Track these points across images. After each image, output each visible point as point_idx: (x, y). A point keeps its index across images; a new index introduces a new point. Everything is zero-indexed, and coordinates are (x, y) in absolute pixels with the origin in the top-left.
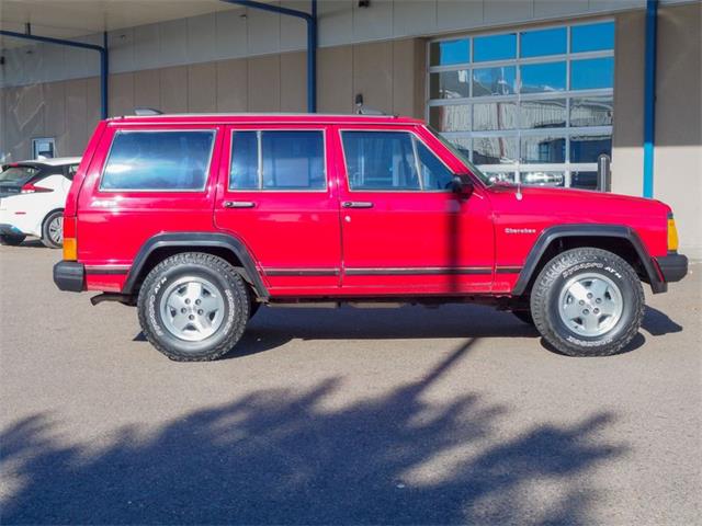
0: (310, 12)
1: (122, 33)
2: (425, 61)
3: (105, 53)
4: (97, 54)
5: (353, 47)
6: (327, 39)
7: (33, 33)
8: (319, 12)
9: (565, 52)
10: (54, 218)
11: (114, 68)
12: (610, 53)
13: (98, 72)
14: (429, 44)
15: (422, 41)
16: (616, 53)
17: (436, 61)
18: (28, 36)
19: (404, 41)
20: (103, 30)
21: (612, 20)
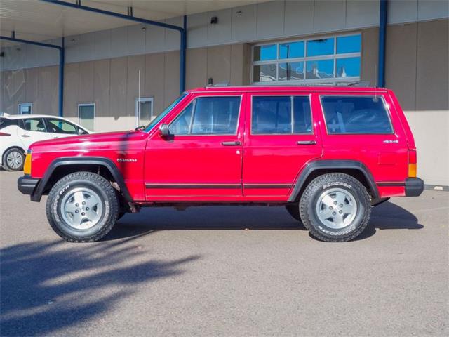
0: (183, 27)
1: (73, 38)
2: (250, 57)
3: (62, 50)
4: (58, 51)
5: (208, 48)
6: (193, 43)
7: (16, 37)
8: (188, 26)
9: (333, 53)
10: (10, 152)
11: (68, 60)
12: (358, 54)
13: (58, 62)
14: (253, 47)
15: (248, 46)
16: (362, 54)
17: (257, 58)
18: (13, 39)
19: (236, 45)
20: (62, 36)
21: (360, 34)
